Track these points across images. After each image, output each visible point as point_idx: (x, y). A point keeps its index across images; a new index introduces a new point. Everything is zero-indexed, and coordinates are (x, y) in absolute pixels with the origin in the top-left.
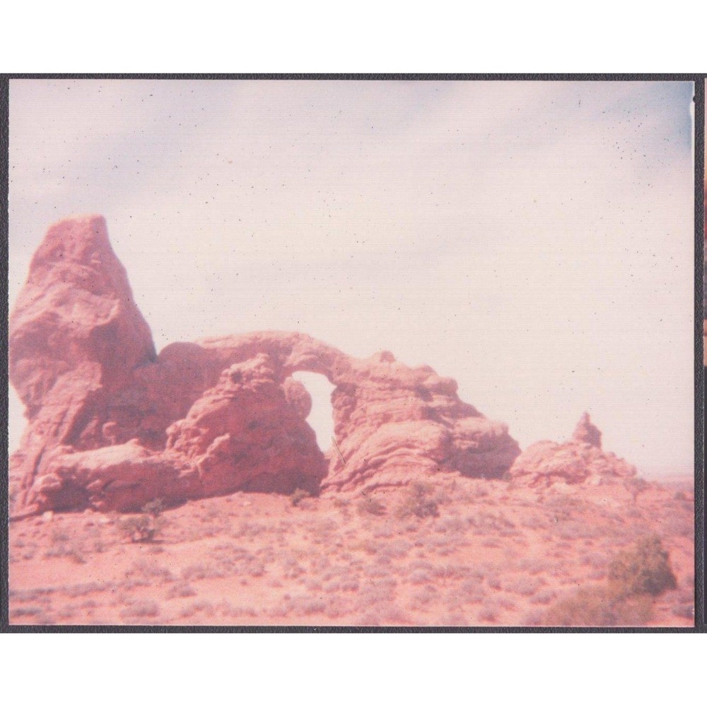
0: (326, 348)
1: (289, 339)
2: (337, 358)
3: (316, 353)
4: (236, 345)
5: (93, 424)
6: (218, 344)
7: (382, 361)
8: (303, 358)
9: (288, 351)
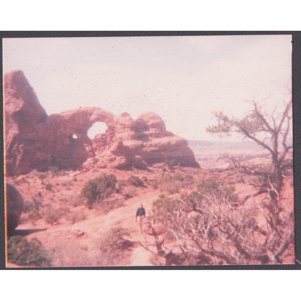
0: (104, 113)
1: (91, 110)
2: (108, 116)
3: (100, 115)
4: (71, 114)
5: (16, 146)
6: (65, 114)
7: (122, 117)
8: (96, 117)
9: (91, 114)
